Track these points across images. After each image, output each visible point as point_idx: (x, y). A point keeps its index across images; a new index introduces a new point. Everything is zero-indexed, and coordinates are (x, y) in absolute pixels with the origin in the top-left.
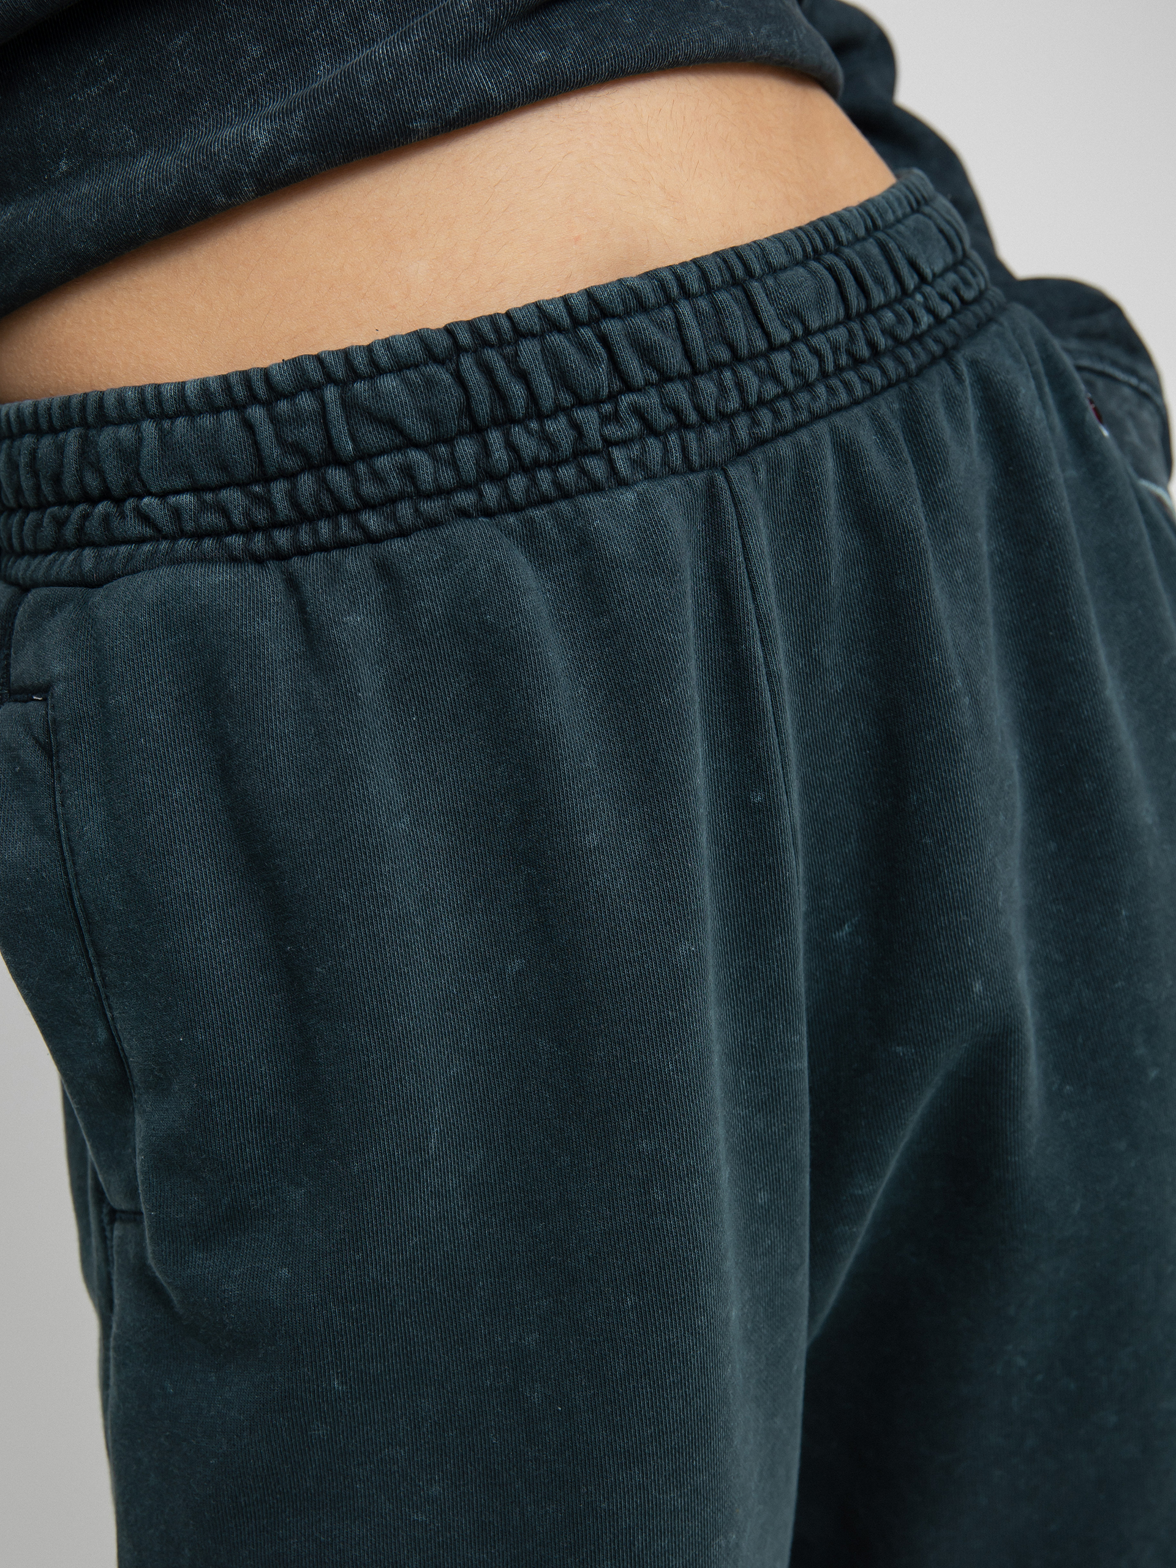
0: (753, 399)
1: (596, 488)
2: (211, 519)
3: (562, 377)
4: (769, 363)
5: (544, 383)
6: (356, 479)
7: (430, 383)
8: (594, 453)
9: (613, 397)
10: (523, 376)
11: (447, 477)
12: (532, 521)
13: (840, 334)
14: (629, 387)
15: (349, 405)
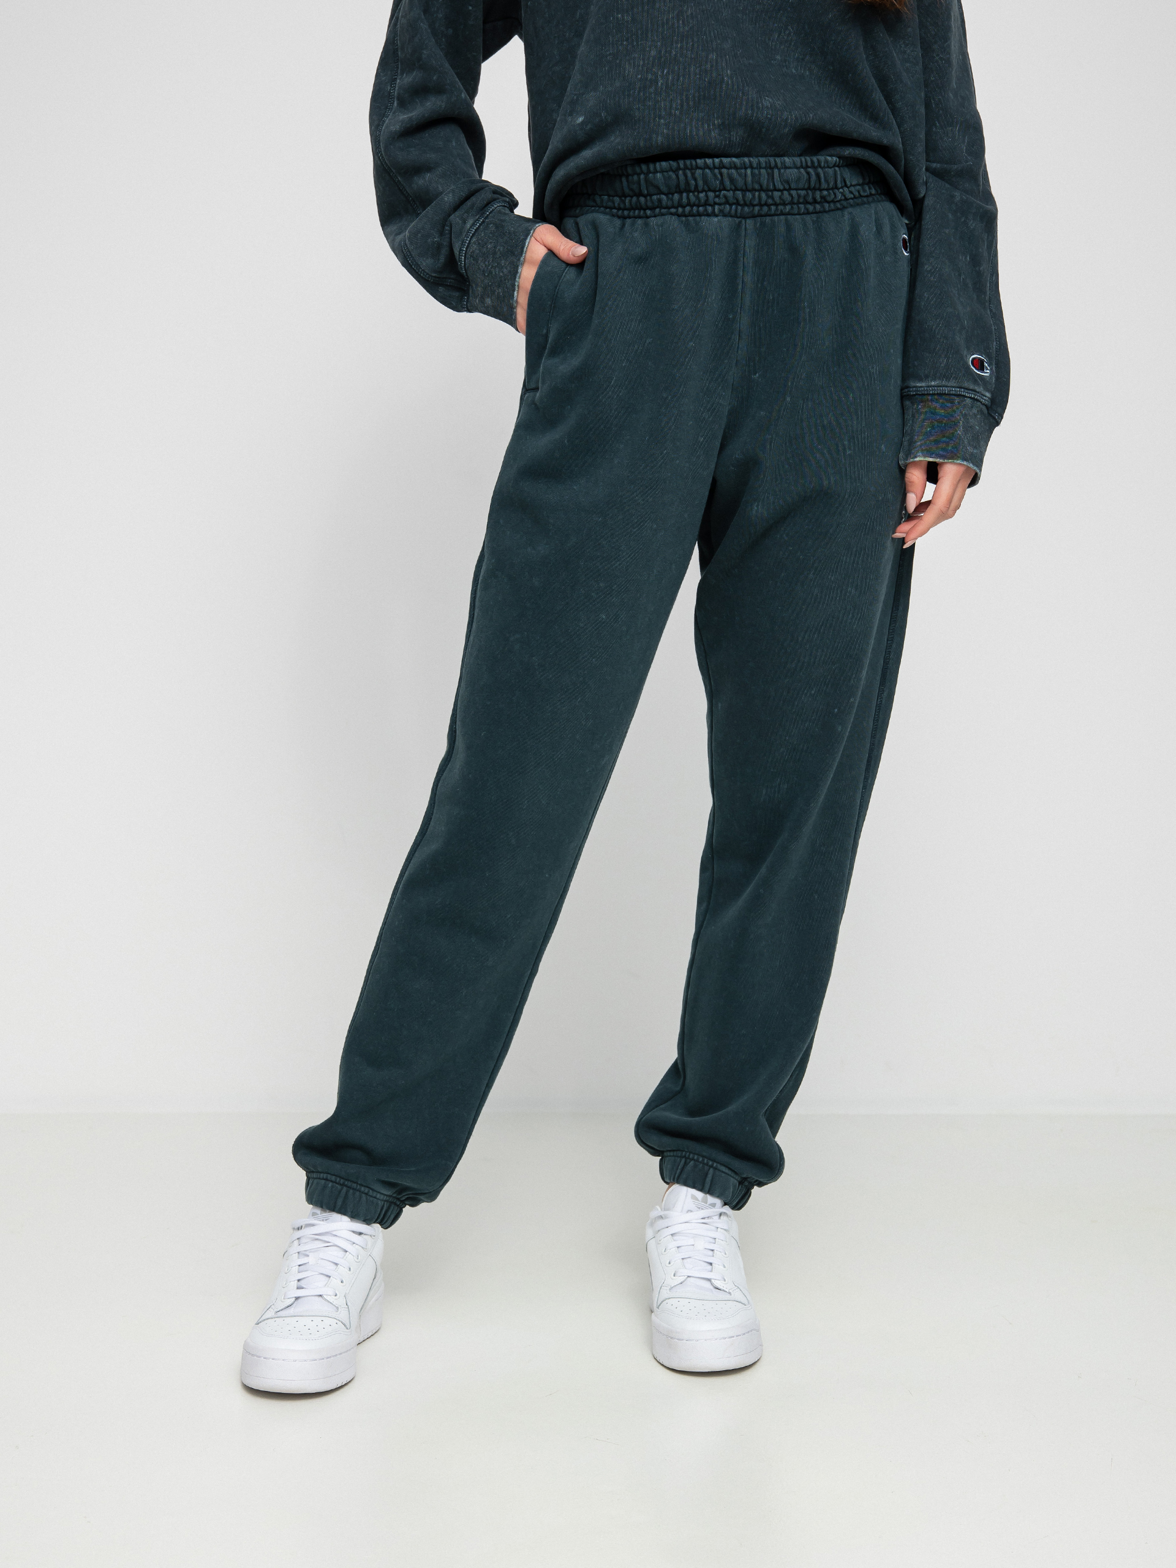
0: (763, 202)
1: (708, 215)
2: (610, 204)
3: (705, 182)
4: (772, 194)
5: (700, 183)
6: (646, 201)
7: (670, 177)
8: (710, 205)
9: (720, 191)
10: (695, 180)
11: (670, 203)
12: (688, 220)
13: (803, 193)
14: (725, 189)
15: (646, 180)
